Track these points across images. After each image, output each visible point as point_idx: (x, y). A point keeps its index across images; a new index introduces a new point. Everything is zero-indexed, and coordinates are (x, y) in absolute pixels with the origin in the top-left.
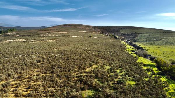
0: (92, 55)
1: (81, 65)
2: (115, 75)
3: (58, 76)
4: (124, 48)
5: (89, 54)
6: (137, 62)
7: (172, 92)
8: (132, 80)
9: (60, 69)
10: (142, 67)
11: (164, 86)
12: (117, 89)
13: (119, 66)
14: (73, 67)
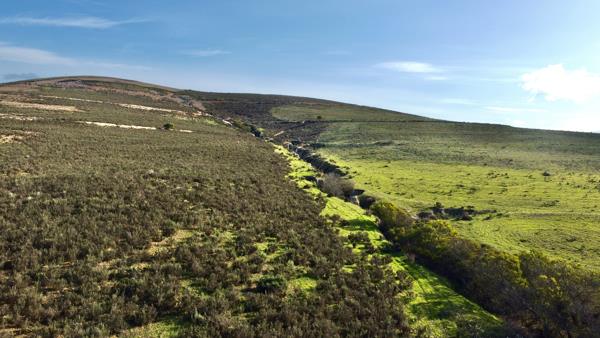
0: (174, 192)
1: (129, 234)
2: (251, 262)
3: (34, 277)
4: (283, 168)
5: (162, 189)
6: (323, 213)
7: (420, 304)
8: (305, 275)
9: (44, 253)
10: (338, 231)
11: (400, 286)
12: (256, 309)
13: (266, 229)
14: (98, 242)
